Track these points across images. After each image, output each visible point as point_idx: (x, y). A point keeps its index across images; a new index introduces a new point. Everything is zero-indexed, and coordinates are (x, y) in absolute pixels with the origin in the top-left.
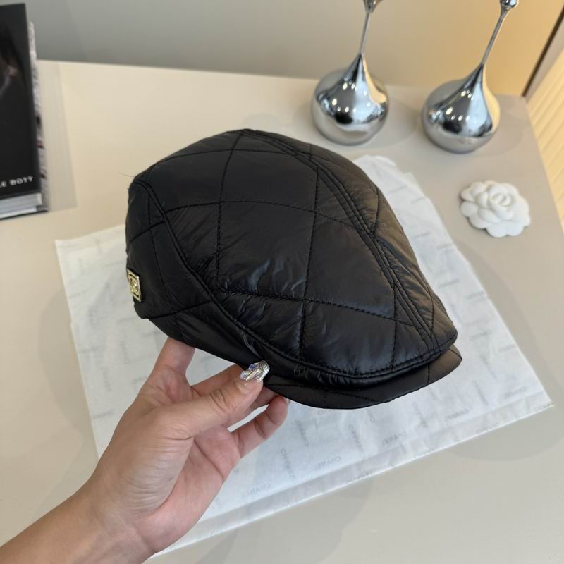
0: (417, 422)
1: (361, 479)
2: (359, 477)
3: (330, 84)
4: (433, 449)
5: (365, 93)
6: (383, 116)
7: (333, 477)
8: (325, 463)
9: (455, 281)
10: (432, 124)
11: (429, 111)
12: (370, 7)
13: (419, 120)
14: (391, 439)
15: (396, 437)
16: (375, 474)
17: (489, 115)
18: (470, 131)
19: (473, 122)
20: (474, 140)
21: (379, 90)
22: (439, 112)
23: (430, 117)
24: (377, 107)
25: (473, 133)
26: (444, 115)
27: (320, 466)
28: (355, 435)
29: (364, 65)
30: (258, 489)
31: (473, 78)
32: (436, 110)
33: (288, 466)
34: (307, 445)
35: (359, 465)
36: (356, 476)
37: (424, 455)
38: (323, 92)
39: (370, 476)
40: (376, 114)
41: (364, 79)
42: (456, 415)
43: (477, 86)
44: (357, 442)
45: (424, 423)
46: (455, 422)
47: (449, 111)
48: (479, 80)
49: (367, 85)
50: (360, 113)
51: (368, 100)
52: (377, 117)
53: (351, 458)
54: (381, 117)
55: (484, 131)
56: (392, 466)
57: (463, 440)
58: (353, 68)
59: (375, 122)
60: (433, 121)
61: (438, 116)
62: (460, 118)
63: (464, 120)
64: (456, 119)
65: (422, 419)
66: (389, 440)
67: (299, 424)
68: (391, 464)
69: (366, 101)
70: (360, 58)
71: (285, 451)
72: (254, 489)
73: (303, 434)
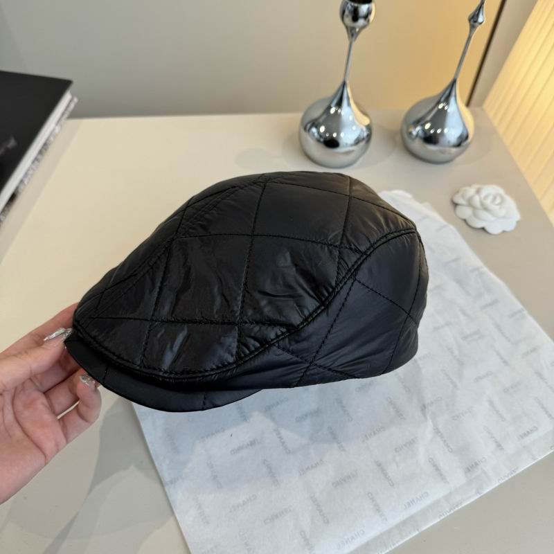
0: (492, 446)
1: (452, 512)
2: (450, 511)
3: (316, 113)
4: (514, 471)
5: (351, 118)
6: (369, 136)
7: (424, 513)
8: (413, 500)
10: (413, 139)
11: (408, 127)
12: (352, 35)
13: (398, 138)
14: (472, 467)
15: (476, 464)
16: (465, 504)
17: (465, 127)
18: (449, 142)
19: (451, 132)
20: (454, 150)
21: (365, 113)
22: (419, 128)
23: (410, 133)
24: (362, 130)
25: (452, 144)
26: (424, 130)
27: (409, 505)
28: (437, 468)
29: (348, 91)
30: (353, 538)
32: (415, 127)
33: (378, 510)
34: (392, 485)
35: (447, 498)
36: (448, 510)
37: (507, 479)
38: (308, 123)
39: (460, 507)
40: (362, 137)
41: (349, 105)
42: (528, 433)
44: (441, 475)
45: (499, 446)
46: (527, 440)
47: (427, 126)
49: (352, 110)
50: (347, 137)
51: (353, 123)
52: (363, 139)
53: (437, 492)
54: (365, 140)
55: (462, 140)
56: (479, 494)
57: (540, 459)
58: (338, 96)
59: (362, 144)
60: (413, 137)
61: (418, 132)
62: (439, 131)
63: (442, 133)
64: (435, 132)
65: (496, 442)
66: (470, 468)
67: (379, 465)
68: (478, 492)
69: (352, 125)
70: (344, 85)
71: (372, 494)
72: (348, 539)
73: (385, 475)
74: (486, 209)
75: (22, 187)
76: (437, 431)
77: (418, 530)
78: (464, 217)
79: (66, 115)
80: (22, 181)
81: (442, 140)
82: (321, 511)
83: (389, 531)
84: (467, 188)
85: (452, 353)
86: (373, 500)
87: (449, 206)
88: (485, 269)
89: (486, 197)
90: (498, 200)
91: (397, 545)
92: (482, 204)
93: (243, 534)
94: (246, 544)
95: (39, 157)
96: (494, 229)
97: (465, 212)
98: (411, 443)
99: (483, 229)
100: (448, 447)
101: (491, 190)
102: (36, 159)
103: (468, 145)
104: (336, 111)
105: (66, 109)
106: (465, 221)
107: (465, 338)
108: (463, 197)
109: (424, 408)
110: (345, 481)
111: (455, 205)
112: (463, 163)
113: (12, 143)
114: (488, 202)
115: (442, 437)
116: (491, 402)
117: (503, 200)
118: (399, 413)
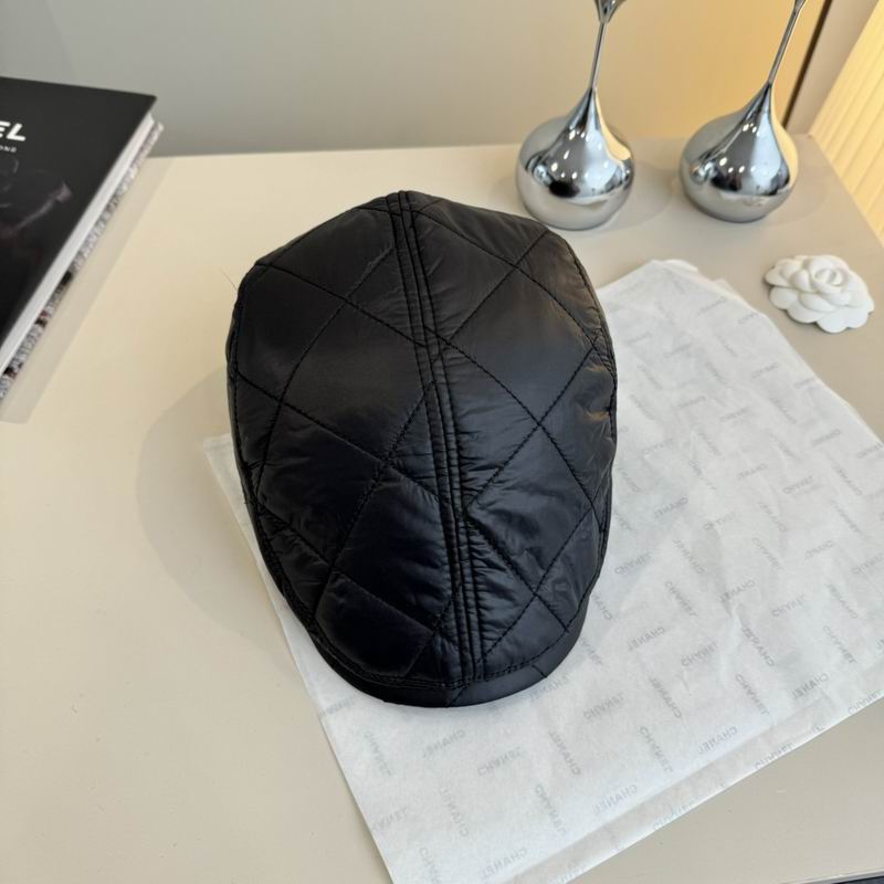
0: (837, 656)
1: (776, 757)
2: (773, 756)
3: (545, 142)
4: (874, 695)
5: (600, 147)
6: (629, 178)
8: (713, 740)
9: (835, 433)
10: (700, 183)
11: (692, 165)
12: (605, 11)
13: (676, 182)
14: (806, 688)
15: (812, 684)
17: (783, 160)
18: (758, 187)
19: (762, 172)
20: (766, 200)
21: (623, 142)
22: (709, 166)
23: (696, 174)
24: (618, 167)
25: (762, 190)
26: (716, 169)
27: (708, 746)
28: (749, 691)
29: (597, 103)
30: (619, 798)
32: (704, 164)
33: (657, 754)
34: (679, 715)
35: (767, 735)
36: (769, 755)
37: (862, 707)
38: (534, 156)
39: (788, 751)
40: (618, 178)
41: (597, 126)
44: (756, 701)
45: (848, 656)
47: (723, 162)
48: (766, 108)
49: (602, 134)
50: (595, 178)
51: (605, 158)
52: (621, 183)
54: (623, 184)
55: (779, 185)
56: (819, 729)
58: (581, 112)
59: (618, 190)
60: (700, 180)
61: (708, 171)
62: (742, 169)
63: (747, 172)
64: (736, 172)
65: (844, 651)
66: (803, 690)
67: (656, 684)
68: (816, 728)
69: (602, 161)
70: (590, 93)
71: (647, 730)
72: (611, 799)
73: (667, 700)
74: (819, 293)
75: (80, 262)
76: (748, 633)
77: (722, 785)
78: (784, 307)
79: (146, 152)
80: (80, 254)
81: (745, 184)
82: (566, 756)
83: (676, 788)
84: (790, 261)
85: (769, 512)
86: (649, 738)
87: (759, 290)
88: (819, 382)
89: (819, 274)
90: (839, 279)
91: (690, 808)
92: (813, 284)
93: (446, 791)
94: (451, 806)
95: (107, 216)
96: (833, 324)
97: (786, 298)
98: (707, 653)
99: (815, 324)
100: (766, 658)
101: (826, 263)
102: (102, 219)
103: (789, 192)
104: (577, 137)
105: (146, 142)
106: (785, 311)
107: (789, 489)
108: (781, 274)
109: (726, 597)
110: (603, 709)
111: (770, 287)
112: (782, 222)
113: (64, 193)
114: (822, 281)
115: (756, 641)
116: (833, 590)
117: (846, 278)
118: (686, 606)
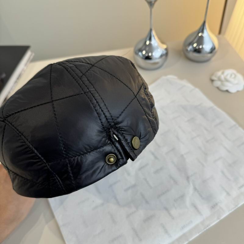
0: (225, 194)
1: (205, 230)
2: (204, 229)
4: (237, 206)
6: (167, 53)
7: (191, 232)
8: (185, 225)
10: (189, 53)
11: (186, 47)
12: (151, 5)
14: (214, 206)
15: (217, 204)
16: (211, 225)
19: (207, 47)
20: (209, 55)
21: (163, 43)
22: (191, 47)
23: (187, 50)
24: (163, 51)
25: (208, 52)
26: (193, 47)
27: (183, 227)
28: (195, 207)
31: (202, 28)
32: (189, 46)
33: (166, 232)
35: (202, 223)
36: (203, 229)
37: (233, 210)
38: (138, 50)
39: (209, 227)
40: (163, 54)
43: (205, 31)
44: (198, 211)
45: (228, 194)
46: (243, 189)
47: (195, 45)
48: (205, 28)
53: (197, 220)
56: (219, 219)
58: (149, 36)
60: (189, 51)
61: (190, 49)
63: (202, 48)
65: (227, 192)
67: (166, 209)
68: (218, 218)
70: (151, 30)
71: (163, 224)
73: (169, 214)
74: (227, 81)
76: (195, 189)
78: (217, 86)
81: (202, 51)
82: (137, 235)
85: (201, 149)
86: (164, 227)
87: (209, 82)
89: (227, 75)
90: (233, 76)
92: (225, 79)
96: (233, 90)
97: (218, 83)
98: (182, 197)
99: (227, 91)
100: (201, 196)
101: (229, 72)
104: (149, 43)
105: (29, 59)
106: (218, 88)
107: (207, 142)
108: (216, 76)
109: (188, 178)
110: (149, 219)
111: (212, 81)
112: (215, 60)
114: (228, 77)
117: (235, 76)
118: (176, 182)
